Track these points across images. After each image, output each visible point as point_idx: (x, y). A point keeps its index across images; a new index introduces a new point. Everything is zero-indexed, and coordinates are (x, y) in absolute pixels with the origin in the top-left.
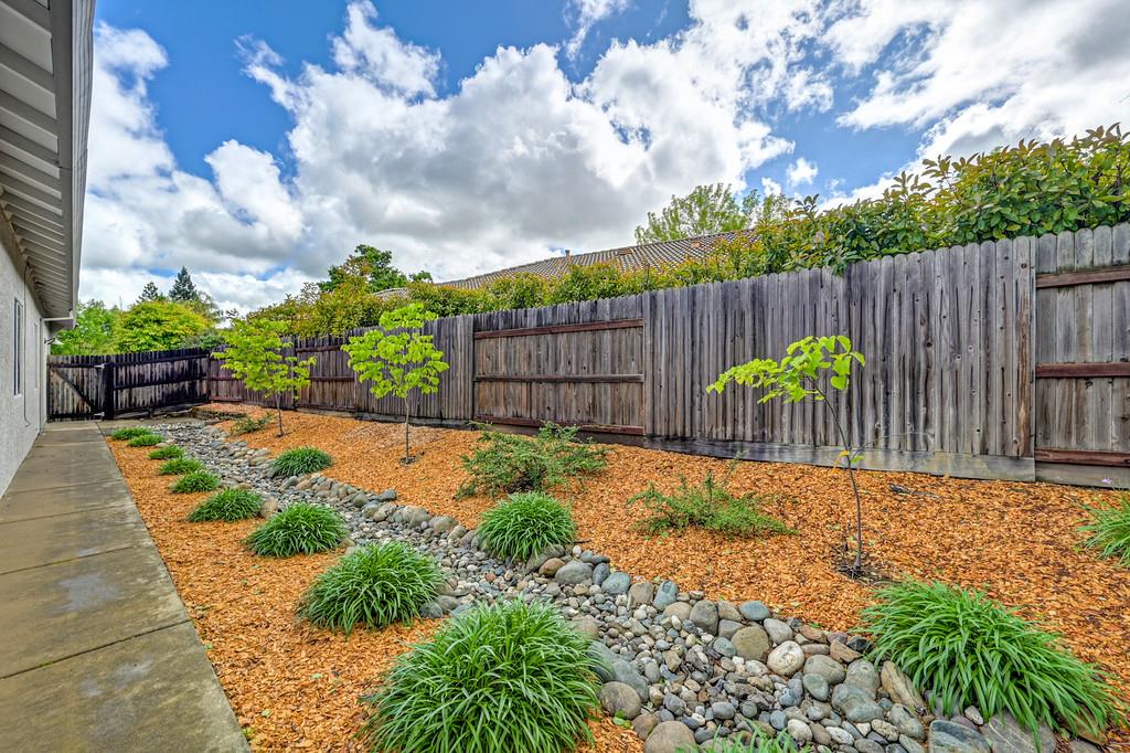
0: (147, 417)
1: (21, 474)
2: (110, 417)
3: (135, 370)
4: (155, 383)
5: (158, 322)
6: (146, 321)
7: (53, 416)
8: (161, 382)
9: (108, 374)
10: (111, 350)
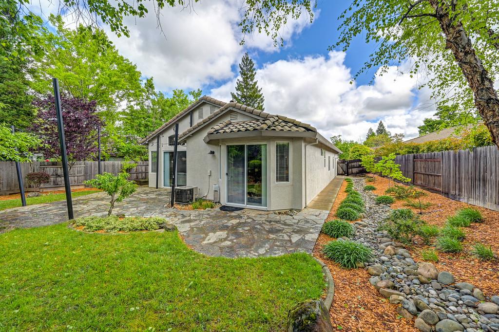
0: (355, 176)
1: (330, 184)
2: (348, 175)
3: (352, 164)
4: (356, 167)
5: (358, 151)
6: (356, 151)
7: (338, 174)
8: (358, 167)
9: (347, 165)
10: (348, 159)
